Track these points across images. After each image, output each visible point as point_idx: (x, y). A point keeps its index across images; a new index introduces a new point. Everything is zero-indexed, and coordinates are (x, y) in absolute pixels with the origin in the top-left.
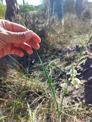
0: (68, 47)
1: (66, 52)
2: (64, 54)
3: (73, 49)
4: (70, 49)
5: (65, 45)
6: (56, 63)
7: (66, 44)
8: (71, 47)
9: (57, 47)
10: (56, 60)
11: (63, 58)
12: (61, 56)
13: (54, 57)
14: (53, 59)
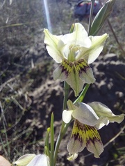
0: (31, 50)
1: (29, 59)
2: (25, 64)
3: (41, 53)
4: (36, 53)
5: (26, 46)
6: (12, 87)
7: (27, 44)
8: (36, 49)
9: (11, 52)
10: (11, 80)
11: (25, 72)
12: (21, 69)
13: (6, 73)
14: (4, 79)
